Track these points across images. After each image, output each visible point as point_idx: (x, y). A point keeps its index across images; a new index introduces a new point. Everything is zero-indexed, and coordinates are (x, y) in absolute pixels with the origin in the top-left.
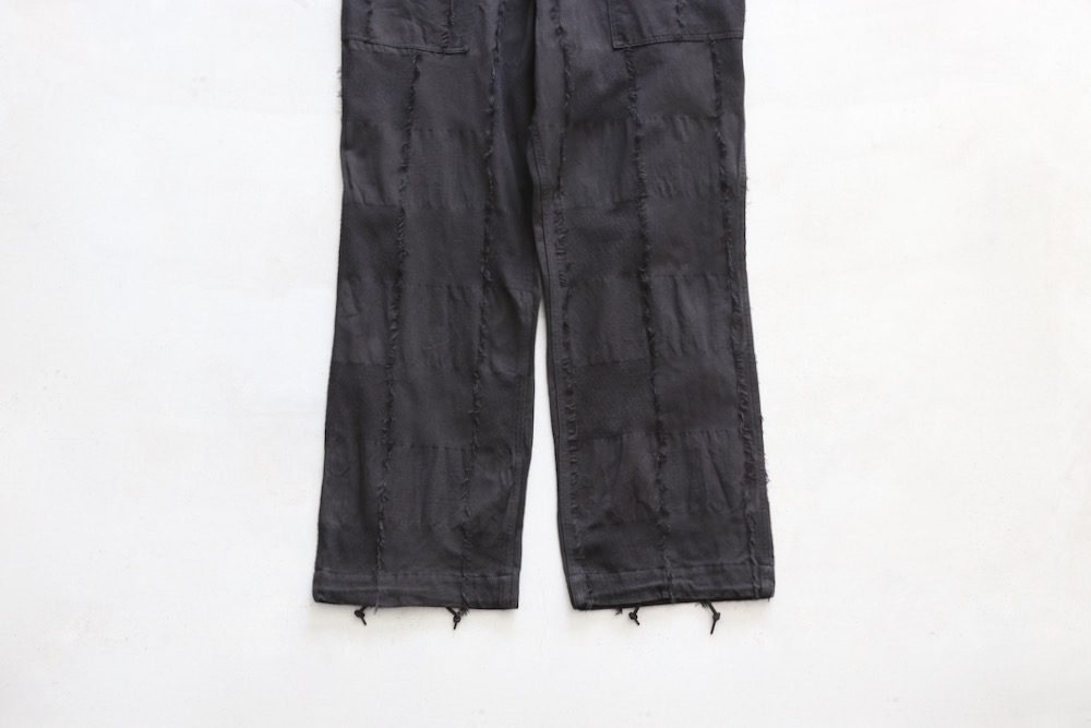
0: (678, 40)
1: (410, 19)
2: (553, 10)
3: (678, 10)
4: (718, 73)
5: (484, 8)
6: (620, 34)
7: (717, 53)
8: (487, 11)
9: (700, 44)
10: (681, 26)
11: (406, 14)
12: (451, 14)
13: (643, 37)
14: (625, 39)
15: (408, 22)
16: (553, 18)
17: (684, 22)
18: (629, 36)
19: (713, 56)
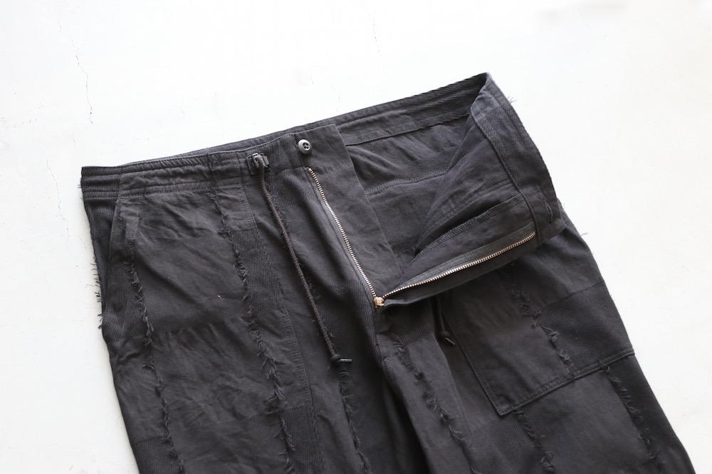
0: (571, 381)
1: (235, 460)
2: (425, 397)
3: (553, 345)
4: (629, 403)
5: (326, 416)
6: (499, 396)
7: (617, 380)
8: (333, 420)
9: (594, 376)
10: (566, 362)
11: (228, 456)
12: (285, 436)
13: (529, 390)
14: (509, 400)
15: (235, 465)
16: (430, 407)
17: (567, 357)
18: (512, 395)
19: (615, 386)
